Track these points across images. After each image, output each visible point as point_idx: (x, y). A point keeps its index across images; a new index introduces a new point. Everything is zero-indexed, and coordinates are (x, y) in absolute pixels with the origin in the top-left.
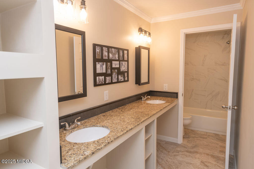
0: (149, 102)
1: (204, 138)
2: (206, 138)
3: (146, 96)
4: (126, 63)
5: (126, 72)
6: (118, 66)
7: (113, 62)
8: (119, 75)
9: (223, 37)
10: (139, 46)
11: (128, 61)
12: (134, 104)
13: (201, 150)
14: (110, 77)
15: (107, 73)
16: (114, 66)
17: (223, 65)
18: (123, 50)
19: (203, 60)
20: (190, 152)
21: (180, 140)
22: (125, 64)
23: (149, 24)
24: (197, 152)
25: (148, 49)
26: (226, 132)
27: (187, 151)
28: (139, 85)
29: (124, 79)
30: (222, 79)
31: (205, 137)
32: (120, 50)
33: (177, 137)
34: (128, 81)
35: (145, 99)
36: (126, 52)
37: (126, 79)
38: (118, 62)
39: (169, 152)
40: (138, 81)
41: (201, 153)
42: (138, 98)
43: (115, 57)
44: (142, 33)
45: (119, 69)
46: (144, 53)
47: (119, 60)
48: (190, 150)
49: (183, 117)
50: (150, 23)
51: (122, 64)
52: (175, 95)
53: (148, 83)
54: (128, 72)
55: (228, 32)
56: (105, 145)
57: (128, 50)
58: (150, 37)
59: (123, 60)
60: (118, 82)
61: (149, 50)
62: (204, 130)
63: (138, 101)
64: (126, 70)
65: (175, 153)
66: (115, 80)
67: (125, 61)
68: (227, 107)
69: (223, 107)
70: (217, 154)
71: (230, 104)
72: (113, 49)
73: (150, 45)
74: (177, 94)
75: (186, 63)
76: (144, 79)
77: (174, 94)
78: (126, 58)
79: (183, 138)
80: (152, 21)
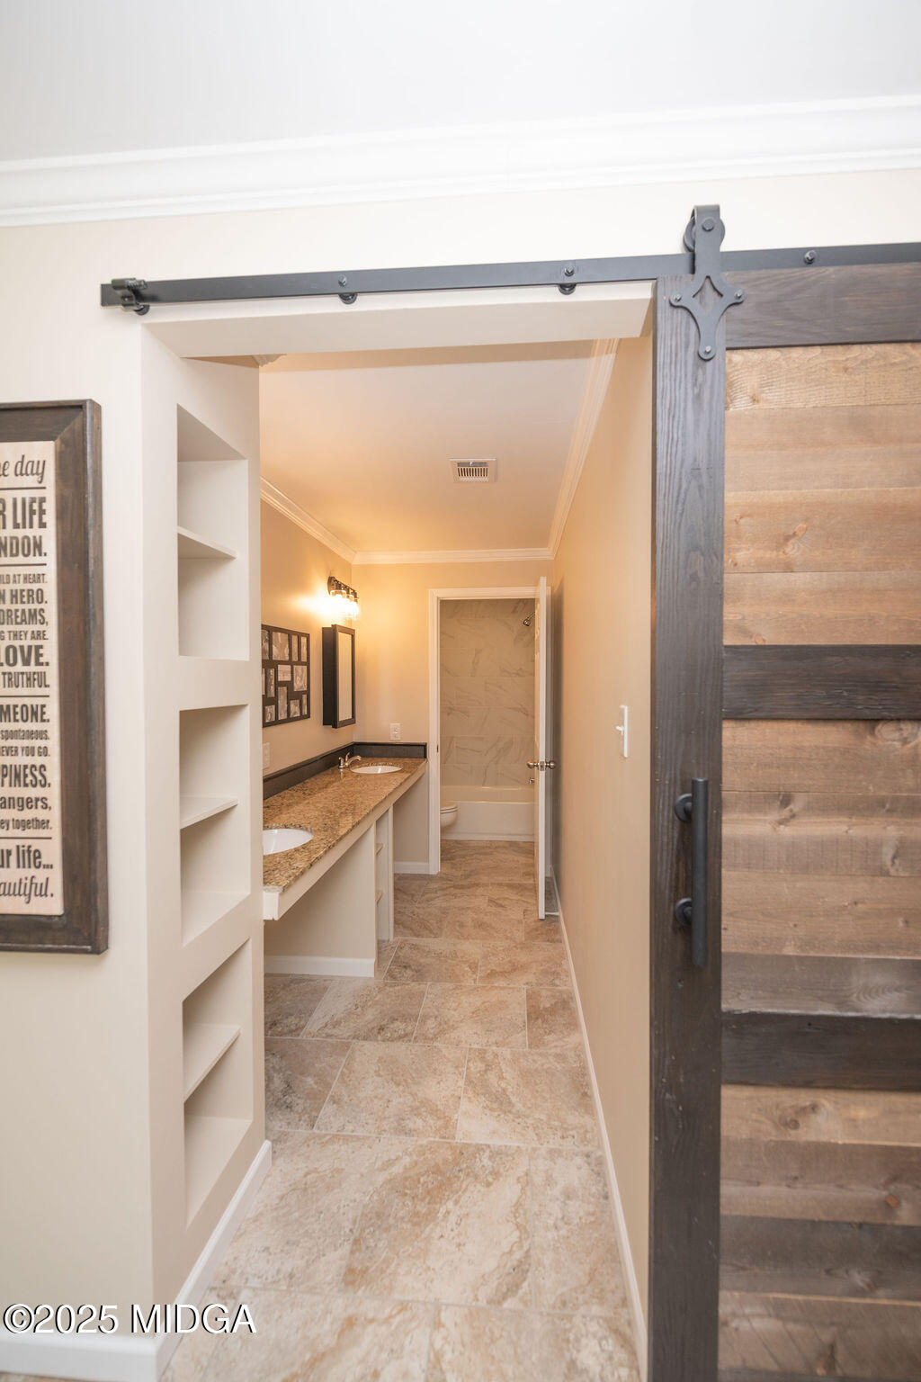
0: (358, 770)
1: (486, 854)
2: (491, 853)
3: (349, 757)
4: (305, 667)
5: (304, 692)
6: (288, 678)
7: (280, 667)
8: (291, 702)
9: (516, 608)
10: (334, 627)
11: (307, 664)
12: (325, 778)
13: (484, 879)
14: (274, 706)
15: (269, 696)
16: (280, 678)
17: (518, 674)
18: (300, 635)
19: (473, 663)
20: (462, 887)
21: (434, 866)
22: (303, 672)
23: (348, 567)
24: (477, 885)
25: (351, 632)
26: (534, 834)
27: (455, 887)
28: (335, 726)
29: (301, 712)
30: (515, 709)
31: (488, 851)
32: (293, 636)
33: (427, 859)
34: (308, 716)
35: (347, 764)
36: (304, 640)
37: (305, 712)
38: (288, 668)
39: (413, 895)
40: (330, 718)
41: (485, 885)
42: (329, 762)
43: (284, 656)
44: (341, 593)
45: (290, 685)
46: (343, 641)
47: (290, 662)
48: (460, 883)
49: (441, 806)
50: (350, 564)
51: (297, 671)
52: (419, 751)
53: (352, 721)
54: (308, 692)
55: (529, 604)
56: (326, 852)
57: (308, 636)
58: (356, 601)
59: (299, 663)
60: (289, 720)
61: (353, 636)
62: (486, 838)
63: (330, 770)
64: (305, 689)
65: (428, 896)
66: (282, 716)
67: (303, 664)
68: (537, 766)
69: (529, 766)
70: (517, 880)
71: (542, 756)
72: (279, 634)
73: (350, 621)
74: (424, 746)
75: (445, 669)
76: (344, 713)
77: (418, 748)
78: (304, 659)
79: (442, 860)
80: (357, 560)
